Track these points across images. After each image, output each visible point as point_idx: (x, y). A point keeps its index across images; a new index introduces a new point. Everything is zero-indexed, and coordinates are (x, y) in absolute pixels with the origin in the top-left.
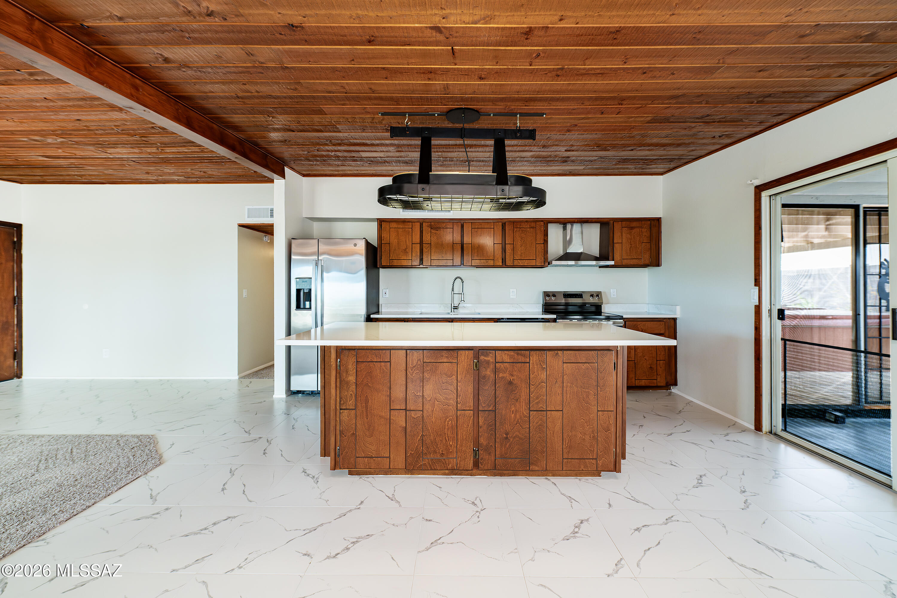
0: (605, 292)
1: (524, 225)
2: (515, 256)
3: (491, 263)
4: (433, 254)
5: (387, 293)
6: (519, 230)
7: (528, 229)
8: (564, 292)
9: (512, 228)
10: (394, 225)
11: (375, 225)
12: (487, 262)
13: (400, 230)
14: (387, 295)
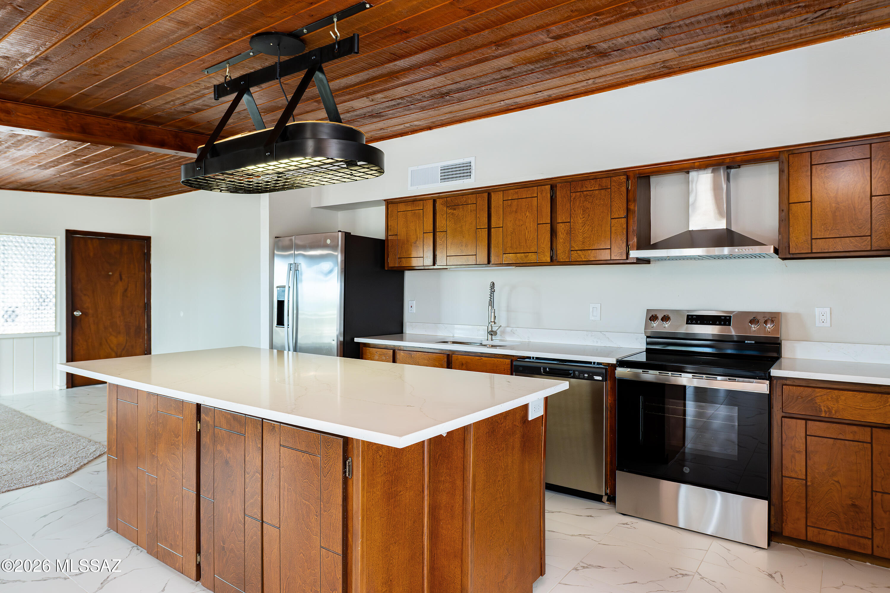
0: (786, 314)
1: (590, 186)
2: (573, 244)
3: (533, 258)
4: (449, 248)
5: (414, 307)
6: (580, 196)
7: (597, 192)
8: (688, 311)
9: (568, 192)
10: (402, 207)
11: (382, 209)
12: (526, 257)
13: (409, 214)
14: (414, 310)
